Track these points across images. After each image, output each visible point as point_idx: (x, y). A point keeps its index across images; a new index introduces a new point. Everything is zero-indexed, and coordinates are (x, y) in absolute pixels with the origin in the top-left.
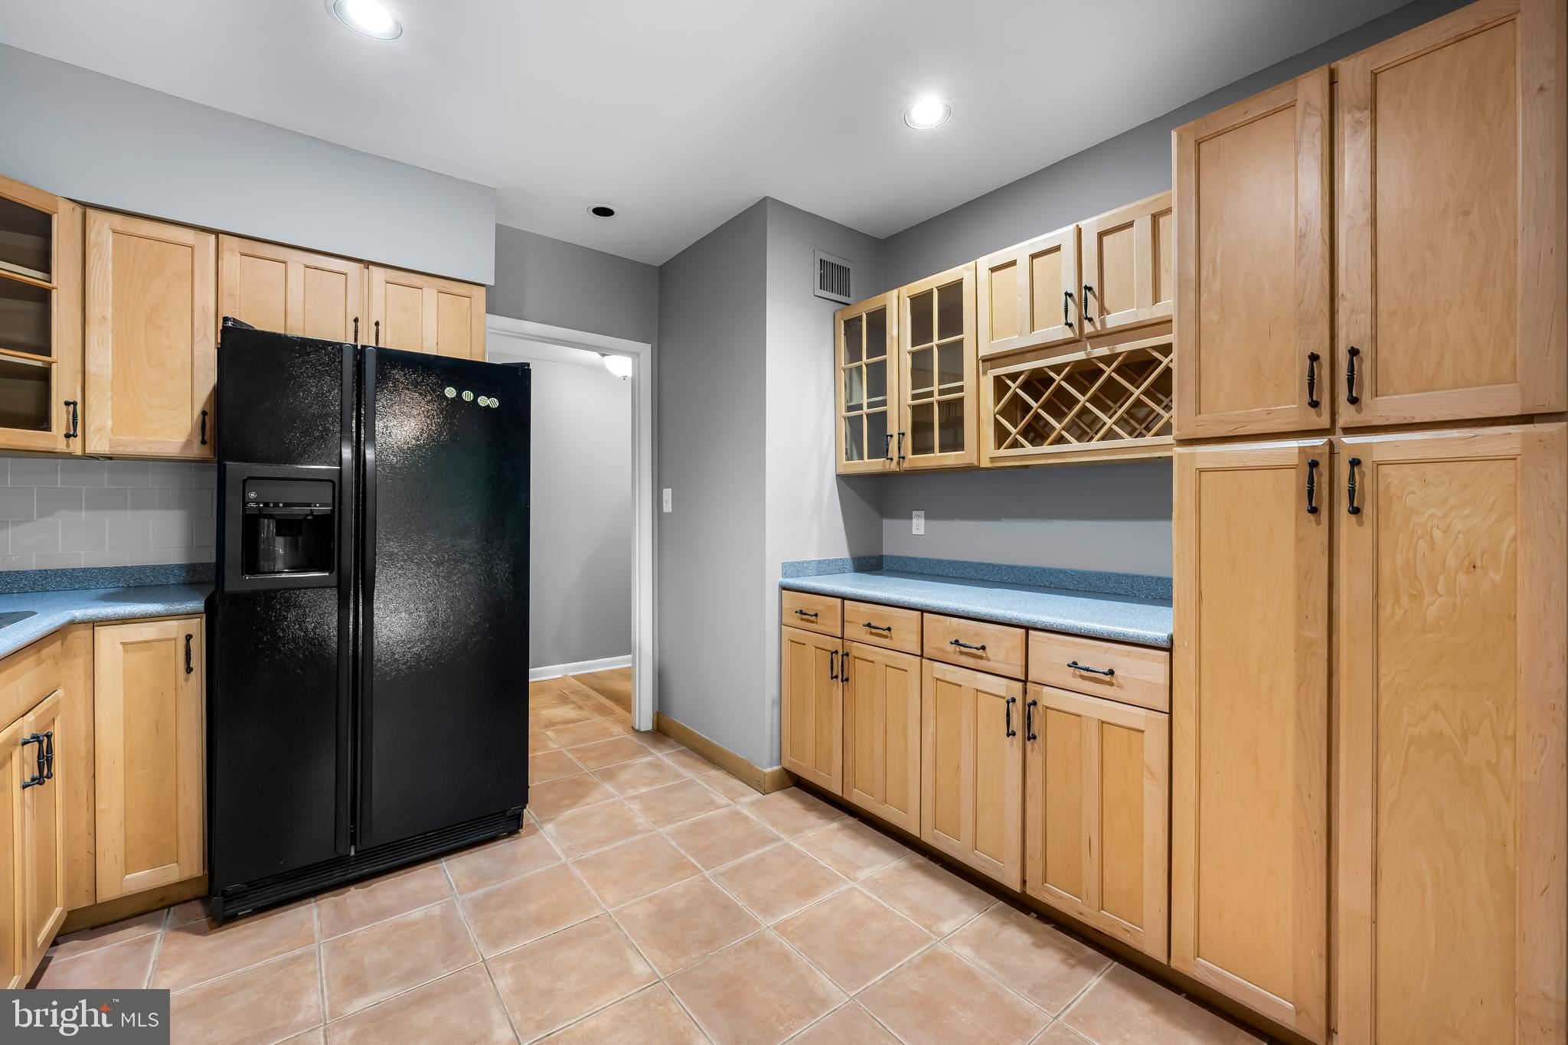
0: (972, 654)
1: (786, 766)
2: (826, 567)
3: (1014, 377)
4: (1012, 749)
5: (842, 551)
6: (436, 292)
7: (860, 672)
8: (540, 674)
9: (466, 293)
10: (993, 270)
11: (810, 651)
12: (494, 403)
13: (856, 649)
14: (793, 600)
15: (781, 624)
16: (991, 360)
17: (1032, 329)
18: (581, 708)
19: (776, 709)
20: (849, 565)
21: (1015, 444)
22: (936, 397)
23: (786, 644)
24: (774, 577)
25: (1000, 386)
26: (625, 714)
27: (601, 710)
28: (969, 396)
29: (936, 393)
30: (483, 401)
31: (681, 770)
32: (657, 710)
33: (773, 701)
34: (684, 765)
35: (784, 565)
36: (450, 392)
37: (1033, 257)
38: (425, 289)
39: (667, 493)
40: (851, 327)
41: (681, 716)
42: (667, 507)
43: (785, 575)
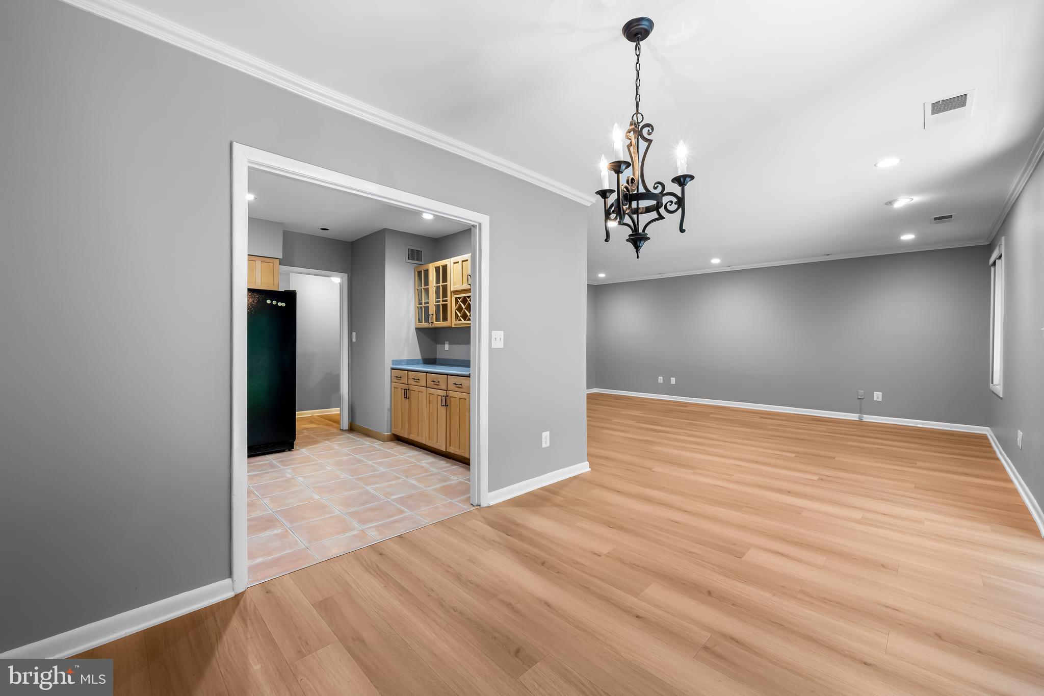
0: (436, 383)
1: (393, 432)
2: (410, 362)
3: (459, 298)
4: (443, 410)
5: (418, 356)
6: (260, 262)
7: (413, 395)
8: (299, 414)
9: (271, 262)
10: (454, 263)
11: (399, 389)
12: (283, 304)
13: (411, 387)
14: (395, 373)
15: (391, 382)
16: (455, 292)
17: (463, 284)
18: (319, 425)
19: (389, 413)
20: (421, 362)
21: (460, 320)
22: (441, 303)
23: (392, 388)
24: (388, 365)
25: (457, 301)
26: (338, 425)
27: (328, 425)
28: (448, 303)
29: (441, 301)
30: (280, 304)
31: (355, 438)
32: (350, 421)
33: (388, 409)
34: (358, 437)
35: (392, 361)
36: (269, 302)
37: (463, 261)
38: (257, 262)
39: (354, 334)
40: (420, 273)
41: (359, 423)
42: (354, 340)
43: (393, 364)
